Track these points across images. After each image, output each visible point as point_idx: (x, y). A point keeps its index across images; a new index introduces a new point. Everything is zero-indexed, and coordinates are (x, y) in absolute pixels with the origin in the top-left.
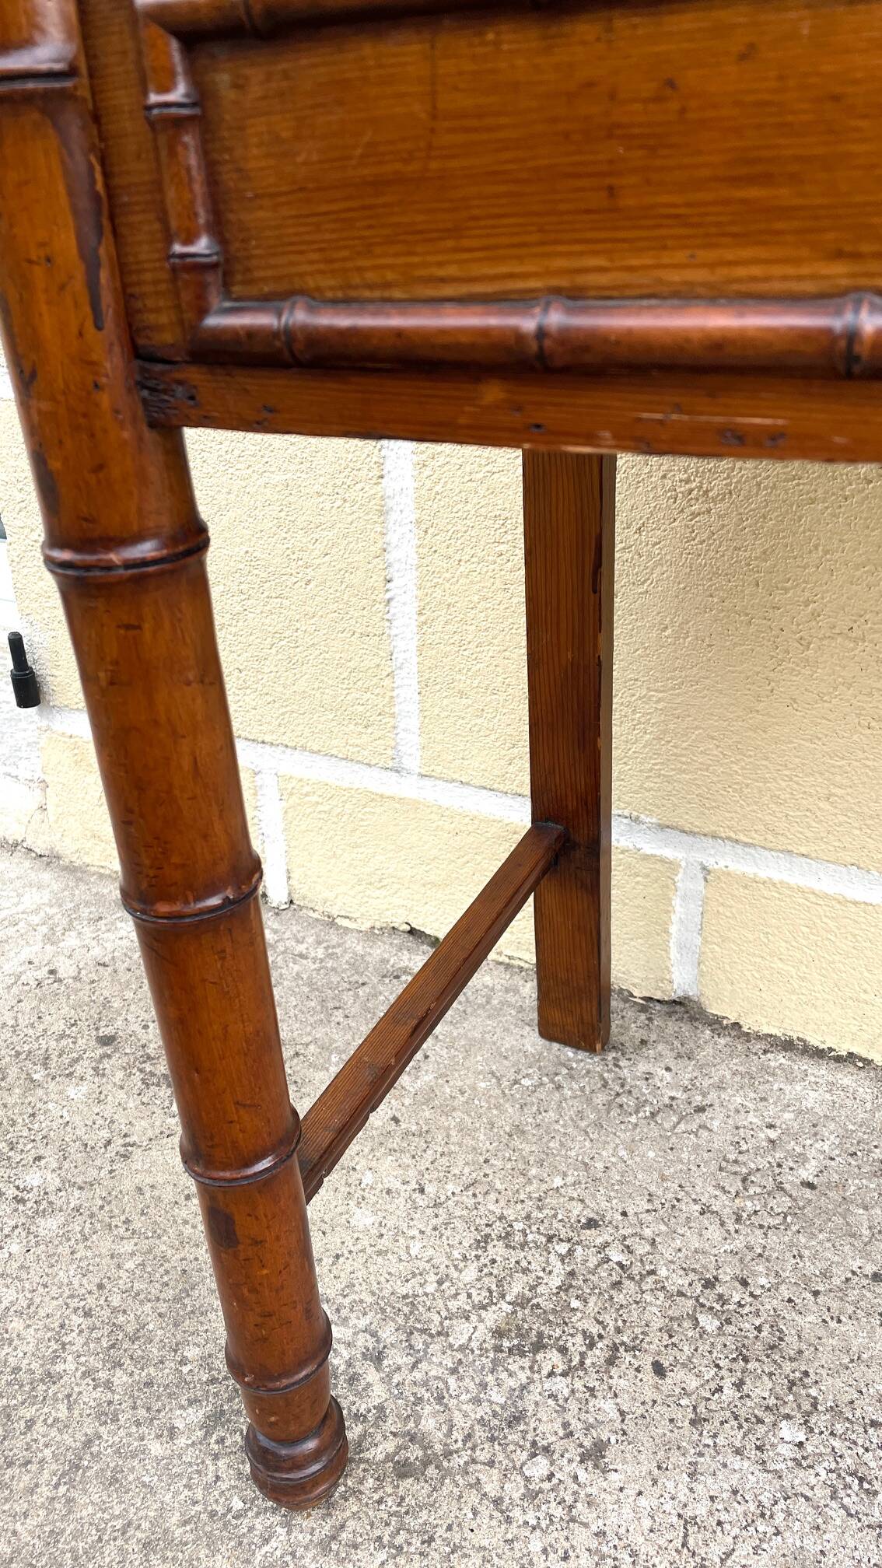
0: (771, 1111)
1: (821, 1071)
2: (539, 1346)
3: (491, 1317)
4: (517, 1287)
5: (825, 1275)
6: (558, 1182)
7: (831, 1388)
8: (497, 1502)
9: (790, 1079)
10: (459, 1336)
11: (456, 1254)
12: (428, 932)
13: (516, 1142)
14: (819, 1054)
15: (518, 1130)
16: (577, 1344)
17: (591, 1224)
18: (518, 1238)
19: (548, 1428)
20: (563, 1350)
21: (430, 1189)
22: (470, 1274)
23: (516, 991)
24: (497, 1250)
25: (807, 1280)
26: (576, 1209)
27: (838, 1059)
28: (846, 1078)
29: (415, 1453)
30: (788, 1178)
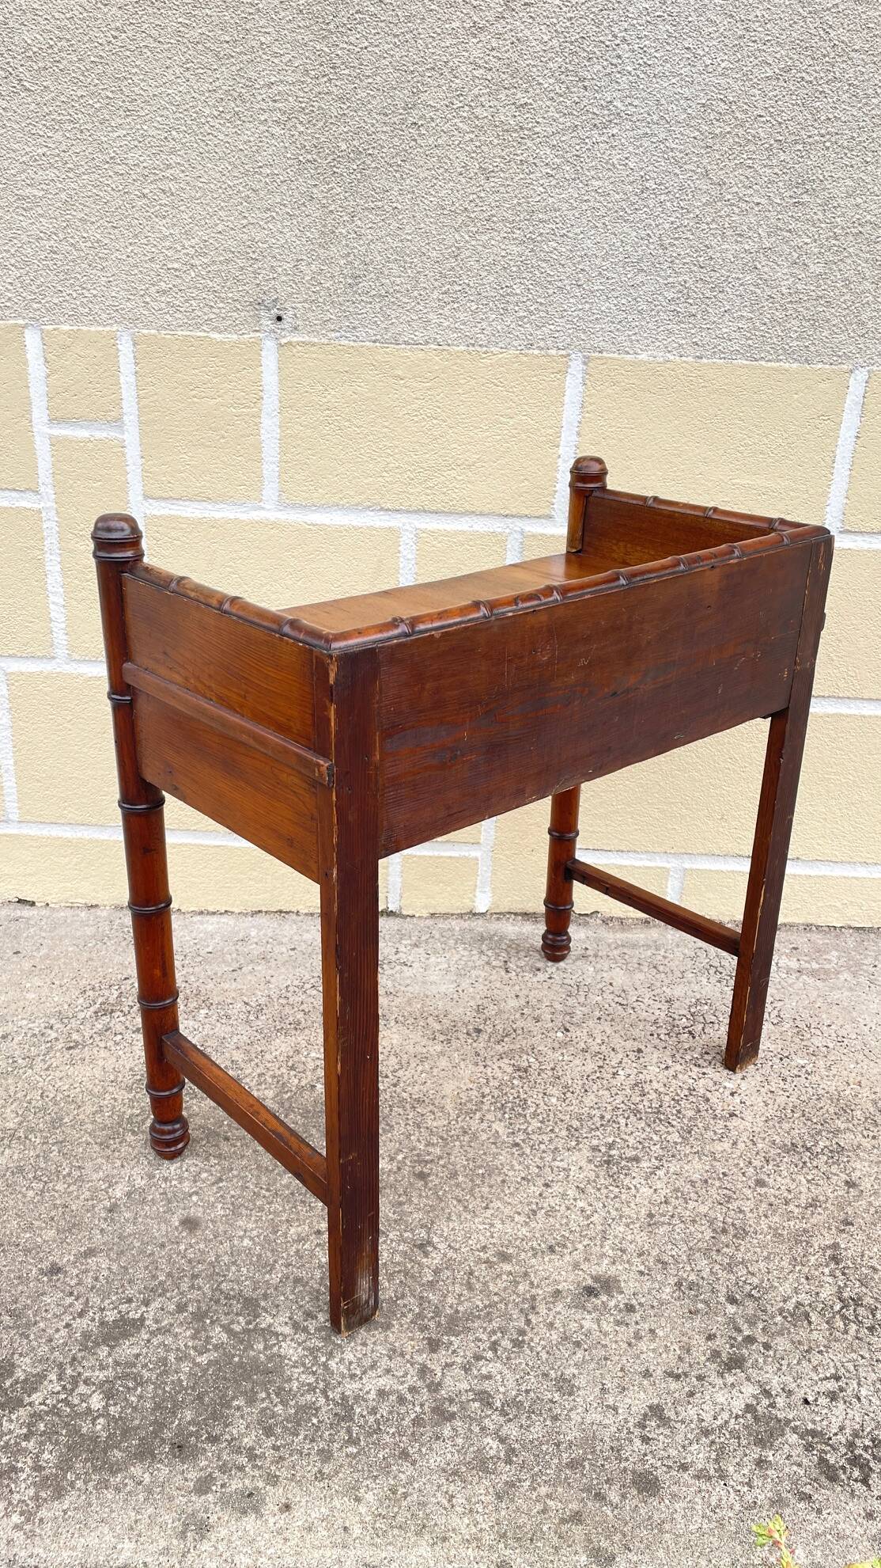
0: (194, 935)
1: (215, 919)
2: (112, 1011)
3: (92, 1009)
4: (100, 1000)
5: (215, 974)
6: (110, 970)
7: (216, 1000)
8: (105, 1048)
9: (202, 923)
10: (81, 1015)
11: (74, 997)
12: (28, 899)
13: (90, 963)
14: (214, 913)
15: (91, 959)
16: (126, 1009)
17: (126, 979)
18: (98, 988)
19: (119, 1028)
20: (122, 1011)
21: (57, 982)
22: (81, 1000)
23: (78, 916)
24: (91, 993)
25: (209, 977)
26: (119, 976)
27: (221, 914)
28: (224, 919)
29: (72, 1044)
30: (202, 953)
